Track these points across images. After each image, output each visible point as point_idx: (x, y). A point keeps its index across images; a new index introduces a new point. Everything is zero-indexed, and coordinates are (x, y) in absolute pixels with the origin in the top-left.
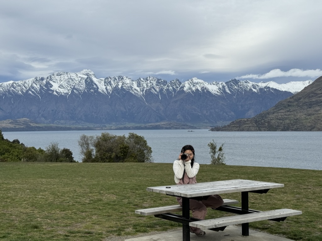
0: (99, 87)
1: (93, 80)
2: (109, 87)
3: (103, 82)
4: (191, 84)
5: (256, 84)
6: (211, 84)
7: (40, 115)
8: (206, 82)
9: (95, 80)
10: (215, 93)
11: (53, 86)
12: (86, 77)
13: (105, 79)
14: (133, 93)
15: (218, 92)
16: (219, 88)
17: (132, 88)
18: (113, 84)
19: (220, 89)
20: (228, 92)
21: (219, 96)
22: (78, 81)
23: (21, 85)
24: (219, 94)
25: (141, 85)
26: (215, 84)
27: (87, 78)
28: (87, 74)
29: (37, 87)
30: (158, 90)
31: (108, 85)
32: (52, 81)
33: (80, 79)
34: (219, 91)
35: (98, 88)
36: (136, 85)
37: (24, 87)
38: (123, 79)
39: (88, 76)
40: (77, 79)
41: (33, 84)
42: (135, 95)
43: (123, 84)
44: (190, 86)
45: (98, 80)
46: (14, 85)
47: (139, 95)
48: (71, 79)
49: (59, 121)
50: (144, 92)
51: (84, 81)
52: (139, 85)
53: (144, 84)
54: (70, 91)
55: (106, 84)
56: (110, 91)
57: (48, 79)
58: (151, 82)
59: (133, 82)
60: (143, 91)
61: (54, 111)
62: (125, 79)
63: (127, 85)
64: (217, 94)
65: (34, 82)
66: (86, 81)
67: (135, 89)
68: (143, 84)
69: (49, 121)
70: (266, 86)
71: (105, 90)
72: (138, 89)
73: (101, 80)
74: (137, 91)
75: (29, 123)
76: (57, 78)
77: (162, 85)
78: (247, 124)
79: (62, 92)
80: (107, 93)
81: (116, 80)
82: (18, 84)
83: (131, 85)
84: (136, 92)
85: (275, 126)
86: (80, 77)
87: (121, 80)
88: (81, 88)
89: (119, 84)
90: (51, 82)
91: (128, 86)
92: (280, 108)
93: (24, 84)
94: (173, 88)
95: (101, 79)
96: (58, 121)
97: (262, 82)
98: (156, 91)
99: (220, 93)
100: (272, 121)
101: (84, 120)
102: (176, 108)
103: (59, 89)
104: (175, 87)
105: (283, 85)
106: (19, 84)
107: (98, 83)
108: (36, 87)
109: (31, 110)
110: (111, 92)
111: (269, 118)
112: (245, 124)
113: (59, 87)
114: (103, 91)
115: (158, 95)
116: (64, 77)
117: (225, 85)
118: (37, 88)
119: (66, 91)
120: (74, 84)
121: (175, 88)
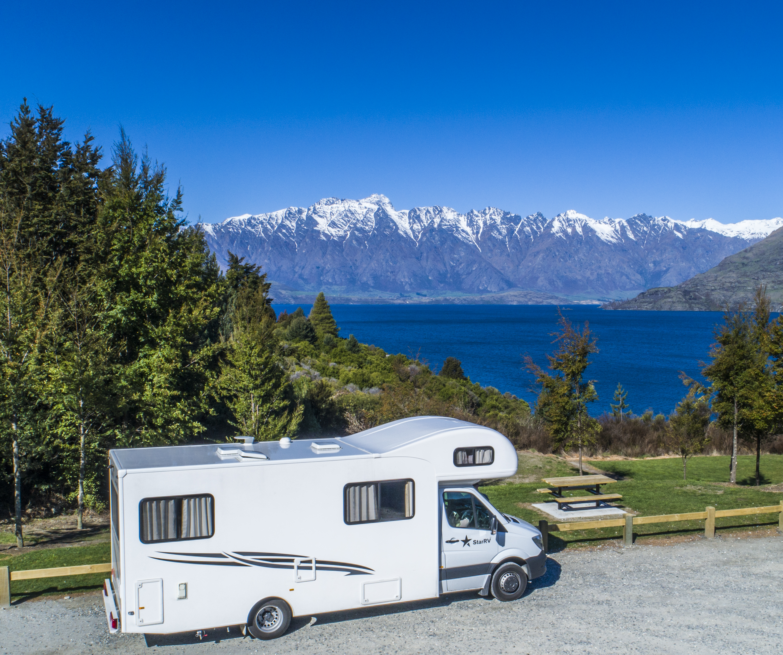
0: (400, 226)
1: (389, 214)
2: (417, 226)
3: (406, 217)
4: (564, 223)
5: (682, 223)
6: (600, 223)
7: (296, 275)
8: (591, 219)
9: (393, 213)
10: (608, 239)
11: (318, 224)
12: (376, 207)
13: (410, 213)
14: (460, 237)
15: (612, 237)
16: (615, 229)
17: (457, 228)
18: (425, 221)
19: (617, 231)
20: (631, 236)
21: (614, 244)
22: (361, 215)
23: (264, 221)
24: (614, 241)
25: (475, 223)
26: (607, 222)
27: (379, 209)
28: (378, 203)
29: (292, 224)
30: (504, 231)
31: (415, 222)
32: (316, 215)
33: (365, 210)
34: (614, 236)
35: (397, 228)
36: (466, 223)
37: (269, 226)
38: (441, 211)
39: (379, 205)
40: (359, 211)
41: (284, 221)
42: (463, 242)
43: (441, 221)
44: (563, 225)
45: (397, 213)
46: (253, 221)
47: (470, 241)
48: (350, 211)
49: (329, 287)
50: (479, 235)
51: (373, 214)
52: (471, 223)
53: (479, 221)
54: (349, 233)
55: (411, 221)
56: (419, 233)
57: (310, 212)
58: (491, 218)
59: (460, 218)
60: (478, 233)
61: (321, 269)
62: (445, 212)
63: (448, 222)
64: (610, 242)
65: (286, 217)
66: (376, 215)
67: (463, 231)
68: (477, 222)
69: (313, 287)
70: (701, 228)
71: (410, 232)
72: (469, 230)
73: (403, 213)
74: (467, 234)
75: (280, 290)
76: (325, 210)
77: (512, 224)
78: (669, 297)
79: (334, 234)
80: (412, 237)
81: (430, 213)
82: (259, 220)
83: (457, 223)
84: (464, 235)
85: (718, 302)
86: (366, 208)
87: (438, 214)
88: (367, 228)
89: (435, 220)
90: (315, 217)
91: (450, 225)
92: (729, 269)
93: (269, 220)
94: (532, 229)
95: (403, 211)
96: (327, 288)
97: (692, 220)
98: (500, 234)
99: (617, 239)
100: (713, 293)
101: (372, 285)
102: (536, 266)
103: (330, 228)
104: (535, 227)
105: (731, 226)
106: (261, 219)
107: (397, 219)
108: (290, 226)
109: (282, 266)
110: (420, 236)
111: (708, 288)
112: (665, 298)
113: (329, 226)
114: (406, 233)
115: (503, 242)
116: (338, 207)
117: (626, 224)
118: (292, 228)
119: (342, 233)
120: (354, 219)
121: (535, 229)
